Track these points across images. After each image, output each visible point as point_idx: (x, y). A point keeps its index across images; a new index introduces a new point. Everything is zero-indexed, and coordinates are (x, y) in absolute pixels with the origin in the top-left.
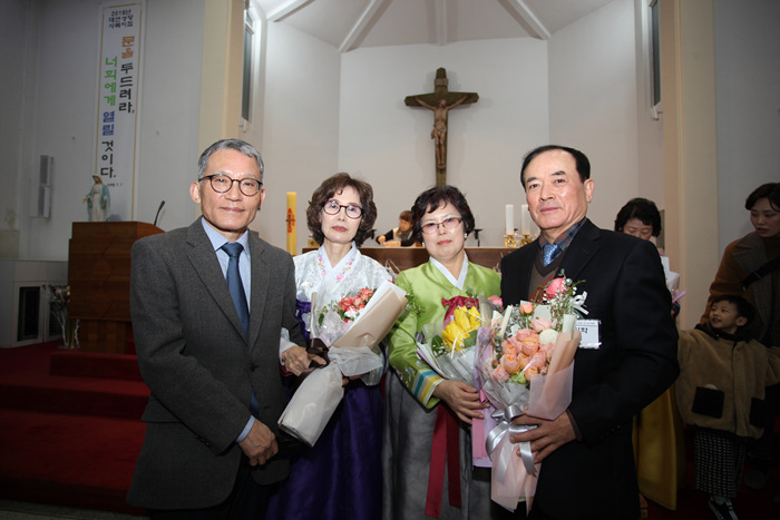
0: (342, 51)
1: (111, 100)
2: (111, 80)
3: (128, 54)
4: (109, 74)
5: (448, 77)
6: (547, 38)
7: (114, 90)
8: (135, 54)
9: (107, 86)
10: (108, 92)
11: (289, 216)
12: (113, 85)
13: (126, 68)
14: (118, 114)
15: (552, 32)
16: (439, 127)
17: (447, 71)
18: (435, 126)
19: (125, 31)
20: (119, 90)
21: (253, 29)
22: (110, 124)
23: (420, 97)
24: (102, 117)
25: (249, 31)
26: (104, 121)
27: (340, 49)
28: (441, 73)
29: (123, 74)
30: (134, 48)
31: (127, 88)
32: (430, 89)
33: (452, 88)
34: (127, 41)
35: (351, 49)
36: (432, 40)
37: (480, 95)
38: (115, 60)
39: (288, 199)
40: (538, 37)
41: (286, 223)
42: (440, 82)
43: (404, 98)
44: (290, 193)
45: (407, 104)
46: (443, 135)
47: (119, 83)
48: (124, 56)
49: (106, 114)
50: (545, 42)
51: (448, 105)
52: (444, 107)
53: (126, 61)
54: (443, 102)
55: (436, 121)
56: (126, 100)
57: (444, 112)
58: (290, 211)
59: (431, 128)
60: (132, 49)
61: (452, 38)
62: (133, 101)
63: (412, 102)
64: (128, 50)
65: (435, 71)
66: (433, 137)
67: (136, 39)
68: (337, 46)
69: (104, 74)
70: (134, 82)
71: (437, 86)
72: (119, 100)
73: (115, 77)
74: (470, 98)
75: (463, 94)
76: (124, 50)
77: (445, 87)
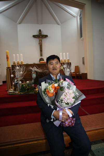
0: (18, 24)
11: (7, 57)
15: (61, 24)
16: (40, 42)
18: (39, 42)
23: (36, 35)
28: (40, 31)
32: (38, 34)
33: (42, 34)
35: (19, 24)
36: (38, 23)
37: (48, 35)
39: (7, 53)
40: (59, 25)
41: (6, 59)
42: (40, 32)
43: (32, 36)
44: (6, 51)
45: (33, 37)
46: (41, 44)
50: (60, 26)
51: (42, 37)
52: (41, 38)
54: (41, 37)
55: (40, 40)
57: (41, 39)
58: (7, 55)
59: (38, 42)
61: (42, 23)
63: (34, 36)
65: (39, 30)
66: (39, 44)
68: (16, 23)
71: (39, 33)
74: (46, 36)
75: (45, 35)
77: (41, 33)
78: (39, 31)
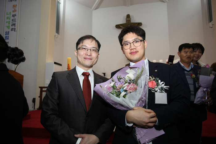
0: (93, 10)
1: (8, 27)
2: (8, 20)
3: (15, 11)
4: (8, 18)
5: (131, 17)
6: (167, 2)
7: (9, 24)
8: (17, 11)
9: (7, 22)
10: (7, 24)
11: (68, 67)
12: (9, 22)
13: (14, 16)
14: (10, 32)
17: (130, 15)
19: (14, 3)
20: (11, 23)
21: (60, 2)
22: (8, 36)
23: (121, 25)
24: (5, 33)
25: (59, 3)
26: (6, 35)
27: (92, 9)
28: (128, 16)
29: (13, 18)
30: (17, 9)
31: (14, 23)
32: (124, 22)
33: (132, 21)
34: (15, 6)
35: (96, 9)
36: (125, 4)
37: (142, 23)
38: (10, 13)
39: (68, 60)
40: (163, 2)
42: (128, 19)
43: (115, 25)
44: (68, 58)
45: (116, 27)
47: (11, 21)
48: (13, 12)
49: (6, 32)
50: (165, 3)
53: (14, 13)
54: (129, 26)
56: (13, 27)
58: (68, 65)
60: (16, 9)
61: (132, 4)
62: (16, 27)
63: (118, 27)
64: (15, 9)
65: (126, 15)
67: (18, 5)
68: (91, 8)
69: (6, 18)
70: (17, 21)
71: (127, 21)
72: (11, 27)
73: (10, 19)
74: (139, 25)
75: (136, 23)
76: (13, 9)
77: (130, 21)
78: (126, 18)
